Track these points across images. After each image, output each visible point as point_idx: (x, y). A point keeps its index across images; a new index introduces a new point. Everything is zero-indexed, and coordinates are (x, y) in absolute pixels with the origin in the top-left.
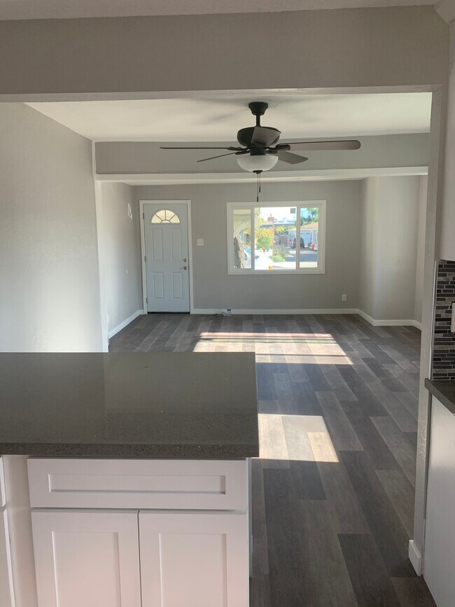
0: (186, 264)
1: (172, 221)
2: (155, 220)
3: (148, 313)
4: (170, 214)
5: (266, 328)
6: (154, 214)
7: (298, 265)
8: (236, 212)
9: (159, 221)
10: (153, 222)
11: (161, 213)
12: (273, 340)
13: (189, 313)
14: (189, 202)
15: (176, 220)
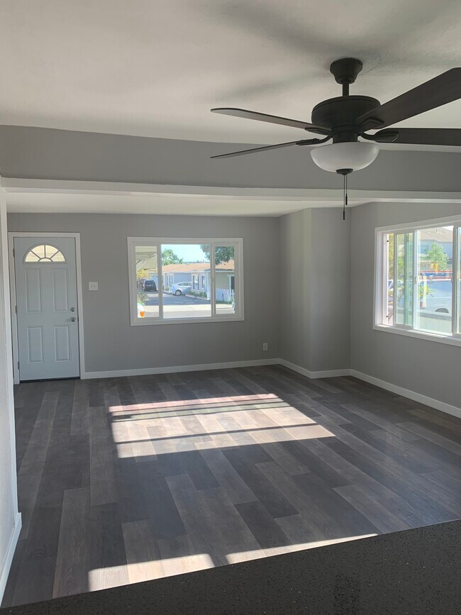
0: (74, 315)
1: (55, 259)
2: (30, 258)
3: (21, 382)
4: (51, 250)
5: (195, 392)
6: (30, 249)
7: (214, 309)
8: (139, 249)
9: (36, 260)
10: (27, 261)
11: (39, 250)
12: (216, 409)
13: (79, 378)
14: (77, 235)
15: (60, 258)
